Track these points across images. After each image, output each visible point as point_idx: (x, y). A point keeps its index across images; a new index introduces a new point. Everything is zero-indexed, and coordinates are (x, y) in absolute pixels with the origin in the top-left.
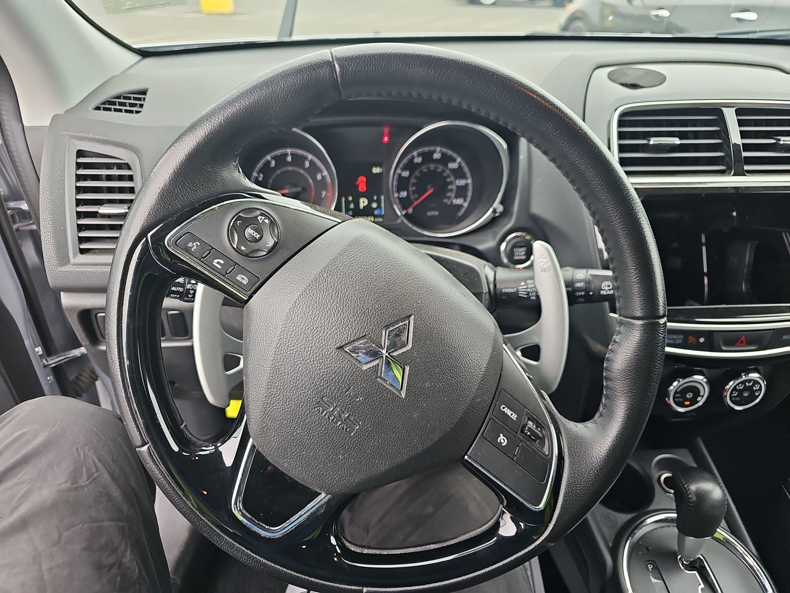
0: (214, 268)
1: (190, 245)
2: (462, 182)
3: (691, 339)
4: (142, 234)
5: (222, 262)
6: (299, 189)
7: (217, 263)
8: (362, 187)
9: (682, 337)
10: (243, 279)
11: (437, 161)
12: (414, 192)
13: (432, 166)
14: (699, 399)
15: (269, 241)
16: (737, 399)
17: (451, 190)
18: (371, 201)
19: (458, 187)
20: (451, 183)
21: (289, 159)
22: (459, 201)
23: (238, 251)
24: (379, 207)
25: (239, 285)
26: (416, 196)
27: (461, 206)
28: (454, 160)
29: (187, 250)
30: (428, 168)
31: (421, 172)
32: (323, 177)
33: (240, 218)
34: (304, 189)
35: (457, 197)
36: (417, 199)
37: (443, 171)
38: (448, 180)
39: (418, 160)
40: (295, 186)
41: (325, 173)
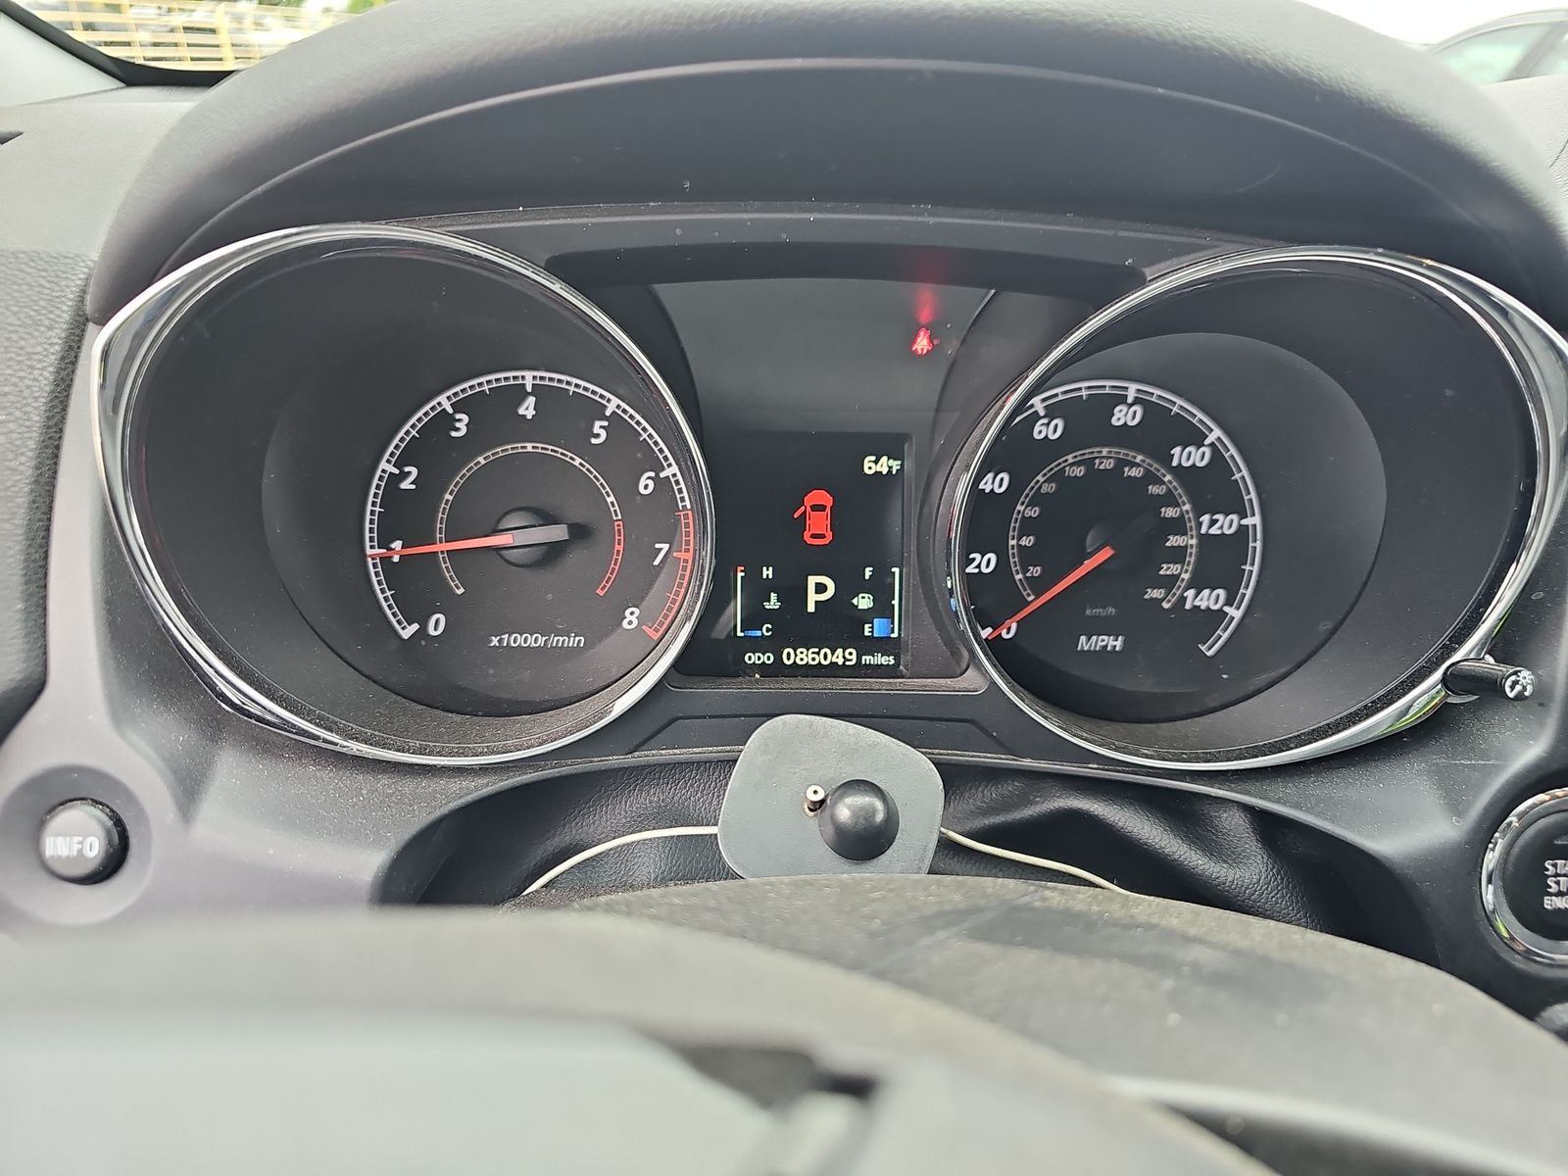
2: (1226, 524)
6: (558, 533)
8: (819, 527)
11: (1124, 436)
12: (1027, 557)
13: (1105, 457)
17: (1178, 555)
18: (849, 585)
19: (1205, 540)
20: (1178, 526)
21: (528, 409)
22: (1209, 599)
24: (883, 609)
26: (1035, 571)
27: (1217, 617)
28: (1196, 438)
30: (1088, 463)
31: (1058, 477)
32: (662, 485)
34: (580, 532)
35: (1198, 584)
36: (1039, 586)
37: (1152, 478)
38: (1169, 512)
39: (1049, 430)
40: (547, 519)
41: (672, 470)
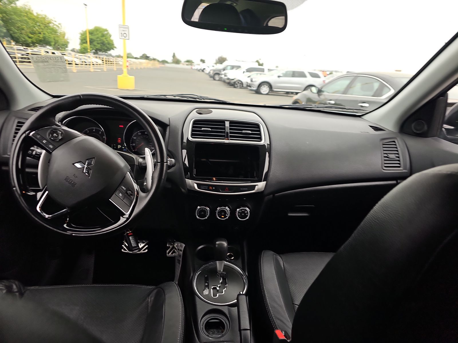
0: (43, 143)
1: (37, 136)
3: (211, 188)
4: (25, 132)
5: (46, 141)
7: (44, 141)
9: (207, 187)
10: (51, 146)
14: (227, 215)
15: (60, 137)
16: (240, 216)
21: (94, 130)
23: (50, 139)
25: (50, 148)
29: (36, 137)
33: (52, 131)
